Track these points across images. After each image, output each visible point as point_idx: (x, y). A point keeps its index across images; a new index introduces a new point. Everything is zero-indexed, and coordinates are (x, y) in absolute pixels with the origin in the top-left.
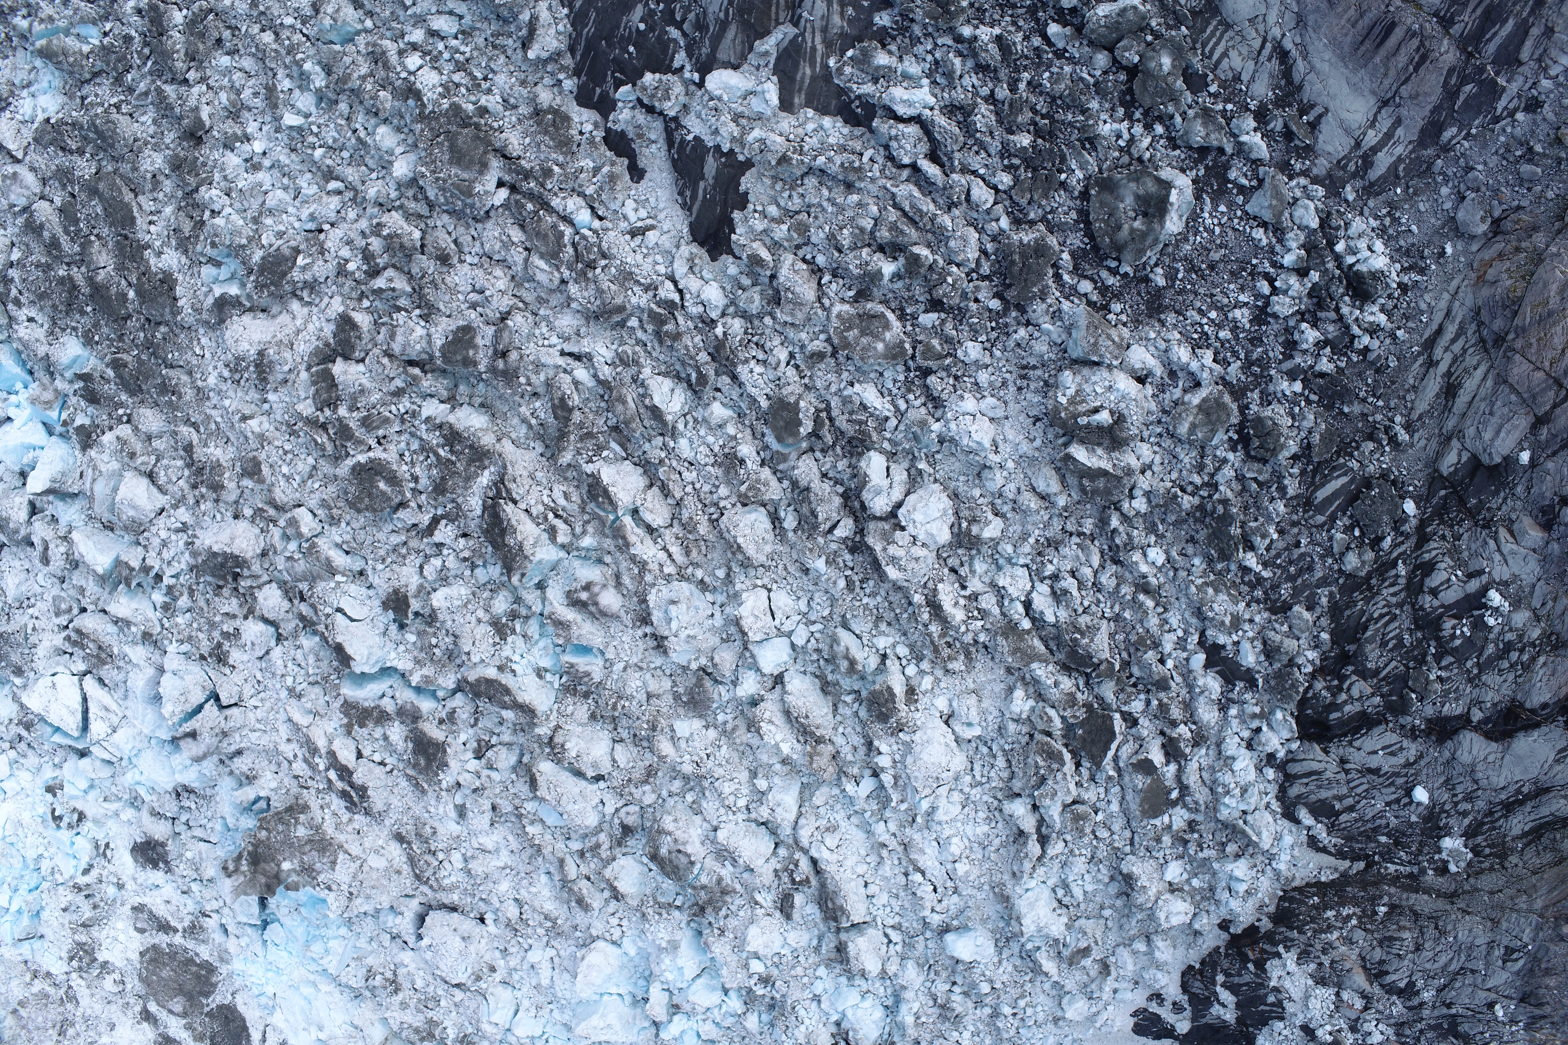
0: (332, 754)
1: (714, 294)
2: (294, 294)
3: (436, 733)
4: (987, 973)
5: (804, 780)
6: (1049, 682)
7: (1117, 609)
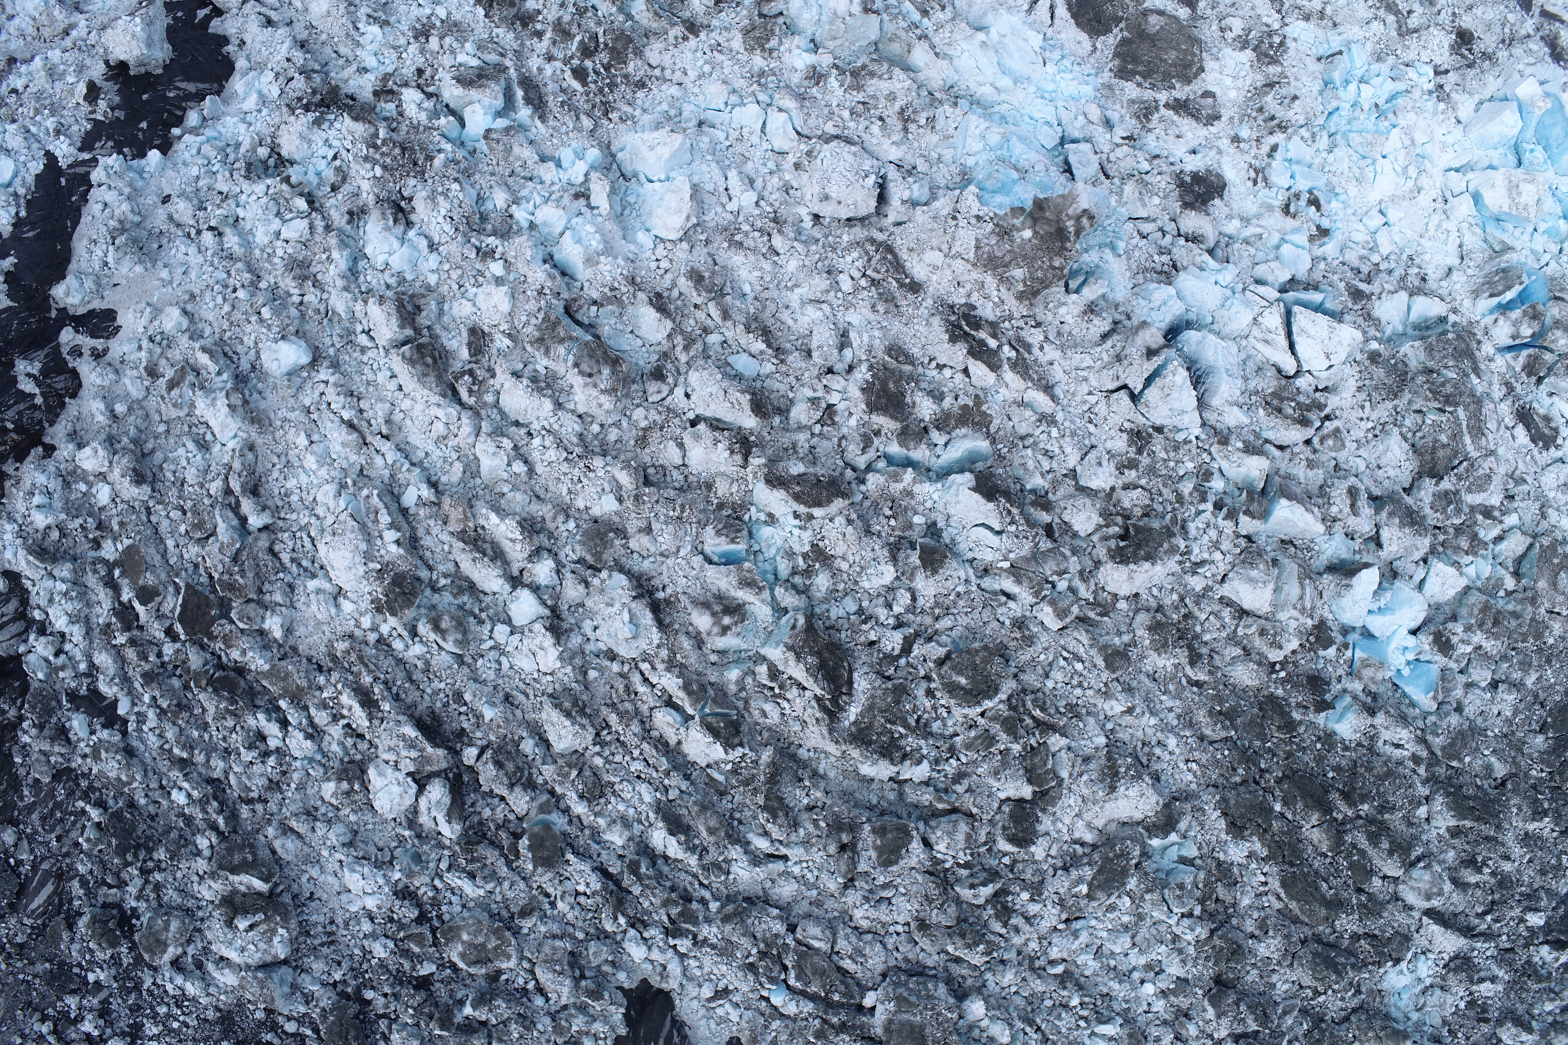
0: (994, 367)
1: (636, 952)
2: (1094, 847)
3: (880, 420)
4: (265, 330)
5: (478, 481)
6: (251, 654)
7: (206, 737)
